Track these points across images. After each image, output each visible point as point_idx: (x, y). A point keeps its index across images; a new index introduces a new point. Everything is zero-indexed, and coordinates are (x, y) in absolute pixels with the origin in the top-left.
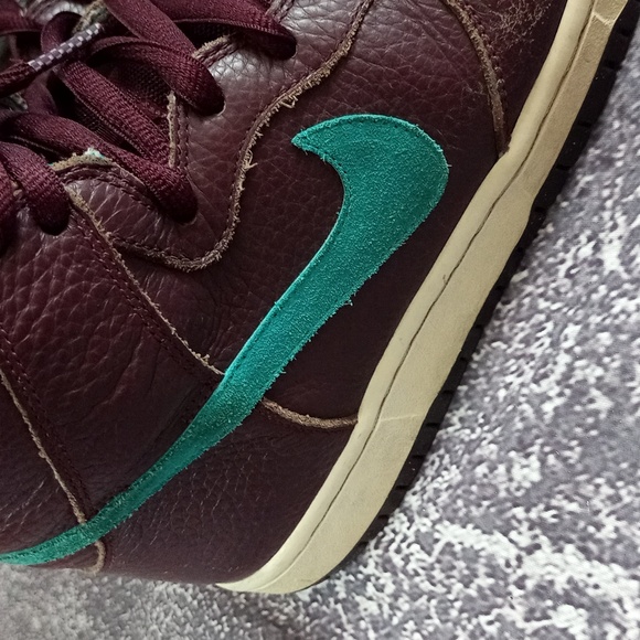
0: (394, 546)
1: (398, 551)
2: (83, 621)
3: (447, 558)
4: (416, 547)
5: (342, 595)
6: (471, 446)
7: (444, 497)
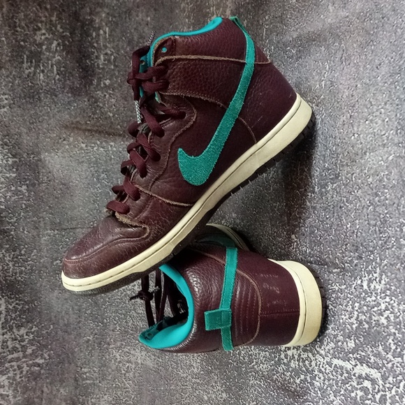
0: (321, 366)
1: (323, 367)
2: (224, 395)
3: (336, 369)
4: (327, 366)
5: (309, 381)
6: (335, 336)
7: (331, 351)
